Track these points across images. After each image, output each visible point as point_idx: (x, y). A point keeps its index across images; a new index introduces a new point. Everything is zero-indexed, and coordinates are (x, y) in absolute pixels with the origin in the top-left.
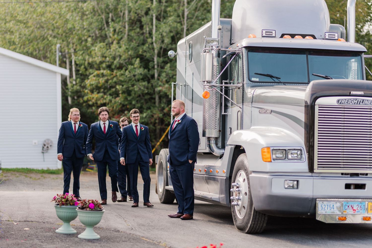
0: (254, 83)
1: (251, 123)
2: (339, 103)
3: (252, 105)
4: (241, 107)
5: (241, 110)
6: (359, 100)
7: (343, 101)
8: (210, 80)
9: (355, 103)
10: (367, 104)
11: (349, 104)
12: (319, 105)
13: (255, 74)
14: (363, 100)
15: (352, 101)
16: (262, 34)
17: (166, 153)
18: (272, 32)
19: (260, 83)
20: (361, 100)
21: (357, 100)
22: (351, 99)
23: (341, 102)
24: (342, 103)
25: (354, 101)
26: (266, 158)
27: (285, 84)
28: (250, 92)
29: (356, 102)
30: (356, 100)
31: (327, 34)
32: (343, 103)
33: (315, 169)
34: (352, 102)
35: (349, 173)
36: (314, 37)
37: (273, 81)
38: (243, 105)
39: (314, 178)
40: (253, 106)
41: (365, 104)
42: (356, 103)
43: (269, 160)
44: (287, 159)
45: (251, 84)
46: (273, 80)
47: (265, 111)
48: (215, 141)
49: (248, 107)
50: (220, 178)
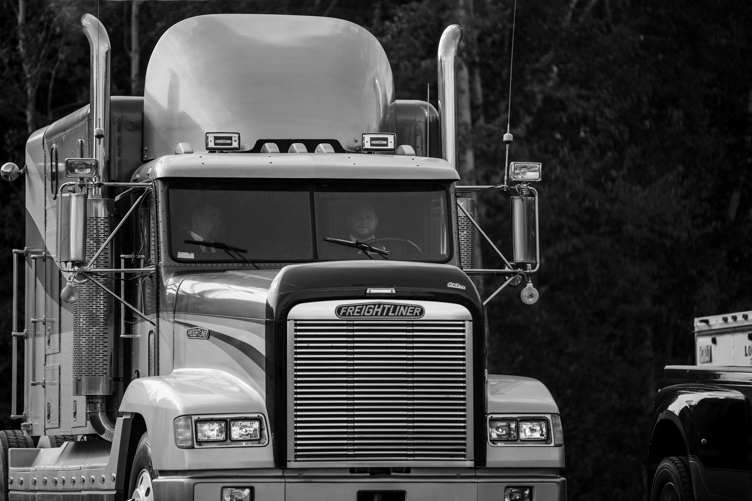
0: (183, 265)
1: (174, 359)
2: (341, 314)
3: (174, 317)
4: (154, 321)
5: (153, 328)
6: (387, 306)
7: (349, 311)
8: (80, 258)
9: (377, 312)
10: (404, 314)
11: (364, 315)
12: (296, 320)
13: (185, 242)
14: (396, 306)
15: (371, 308)
16: (207, 144)
17: (7, 441)
18: (230, 138)
19: (199, 265)
20: (390, 306)
21: (382, 306)
22: (367, 305)
23: (345, 311)
24: (347, 314)
25: (374, 309)
26: (182, 441)
27: (257, 264)
28: (173, 285)
29: (380, 310)
30: (379, 307)
31: (367, 138)
32: (349, 315)
33: (289, 461)
34: (371, 310)
35: (367, 468)
36: (338, 148)
37: (231, 258)
38: (158, 317)
39: (287, 480)
40: (176, 320)
41: (400, 314)
42: (379, 314)
43: (189, 444)
44: (229, 441)
45: (175, 266)
46: (230, 256)
47: (197, 332)
48: (104, 405)
49: (168, 323)
50: (107, 494)
